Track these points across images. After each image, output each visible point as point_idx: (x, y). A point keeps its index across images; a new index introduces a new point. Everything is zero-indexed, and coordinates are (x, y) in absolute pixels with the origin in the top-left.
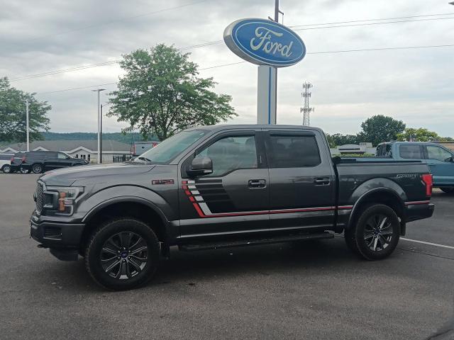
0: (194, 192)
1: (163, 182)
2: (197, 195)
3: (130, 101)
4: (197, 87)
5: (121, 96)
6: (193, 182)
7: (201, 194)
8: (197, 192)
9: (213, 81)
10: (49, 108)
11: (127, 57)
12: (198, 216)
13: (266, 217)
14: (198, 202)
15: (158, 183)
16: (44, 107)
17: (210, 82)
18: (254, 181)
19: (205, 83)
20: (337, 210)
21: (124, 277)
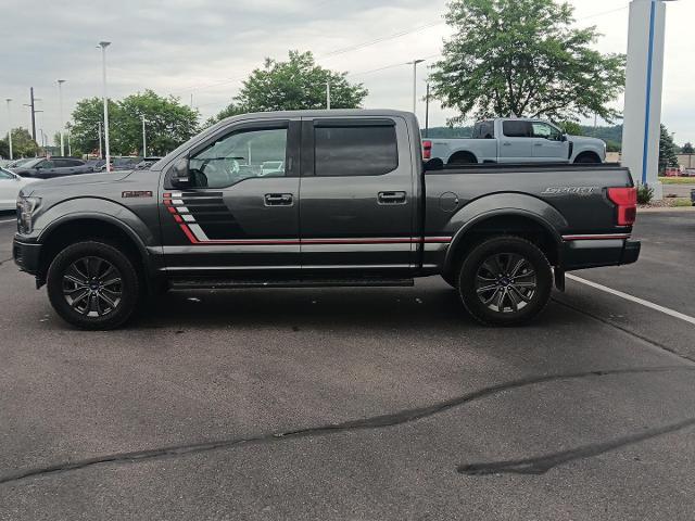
0: (180, 209)
1: (136, 194)
2: (185, 213)
3: (461, 75)
4: (569, 44)
5: (449, 69)
6: (180, 195)
7: (192, 211)
8: (185, 209)
9: (595, 32)
10: (364, 94)
11: (456, 6)
12: (188, 243)
13: (295, 249)
14: (187, 223)
15: (131, 195)
16: (359, 91)
17: (591, 34)
18: (274, 196)
19: (582, 37)
20: (422, 243)
21: (93, 314)
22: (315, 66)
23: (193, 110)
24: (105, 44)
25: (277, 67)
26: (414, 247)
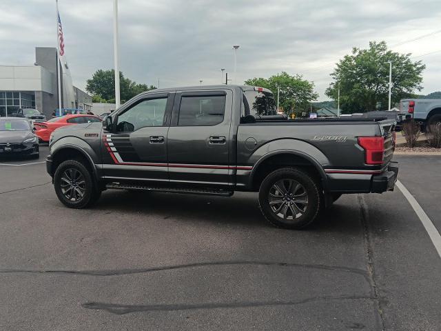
0: (110, 144)
1: (92, 135)
2: (112, 146)
6: (110, 136)
7: (115, 145)
12: (113, 163)
13: (165, 169)
14: (113, 152)
15: (89, 135)
16: (419, 66)
18: (154, 137)
20: (236, 169)
21: (73, 199)
22: (388, 50)
23: (310, 83)
24: (236, 47)
25: (360, 53)
26: (231, 172)
